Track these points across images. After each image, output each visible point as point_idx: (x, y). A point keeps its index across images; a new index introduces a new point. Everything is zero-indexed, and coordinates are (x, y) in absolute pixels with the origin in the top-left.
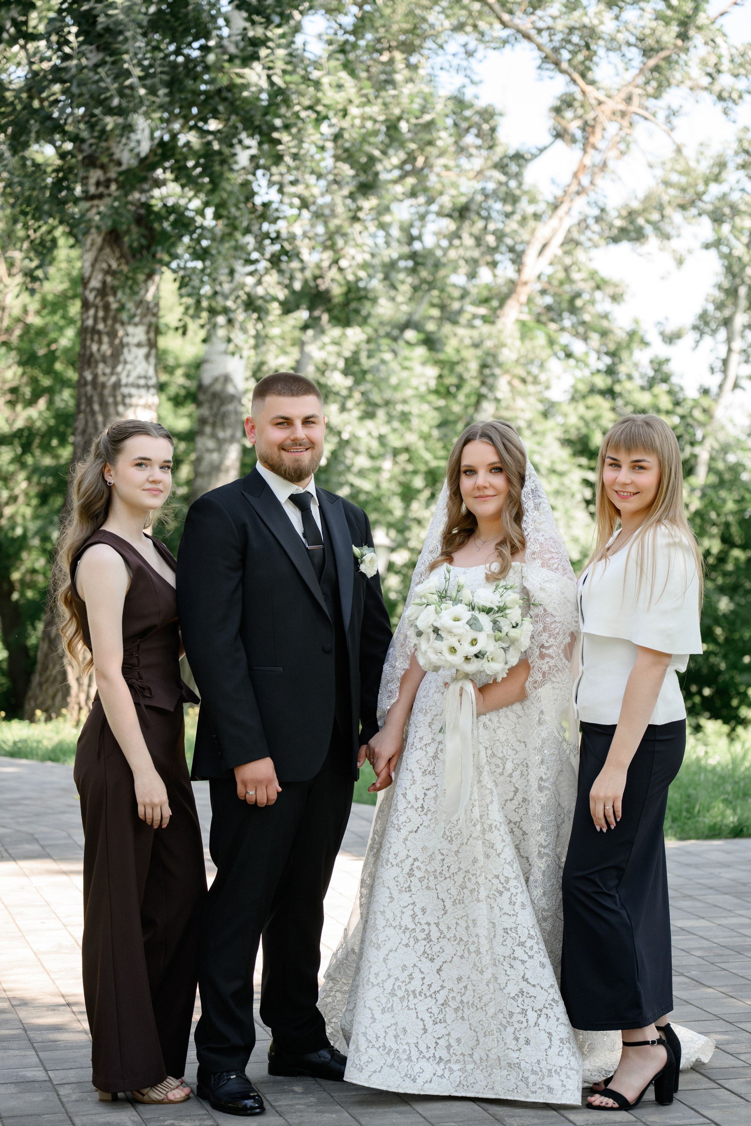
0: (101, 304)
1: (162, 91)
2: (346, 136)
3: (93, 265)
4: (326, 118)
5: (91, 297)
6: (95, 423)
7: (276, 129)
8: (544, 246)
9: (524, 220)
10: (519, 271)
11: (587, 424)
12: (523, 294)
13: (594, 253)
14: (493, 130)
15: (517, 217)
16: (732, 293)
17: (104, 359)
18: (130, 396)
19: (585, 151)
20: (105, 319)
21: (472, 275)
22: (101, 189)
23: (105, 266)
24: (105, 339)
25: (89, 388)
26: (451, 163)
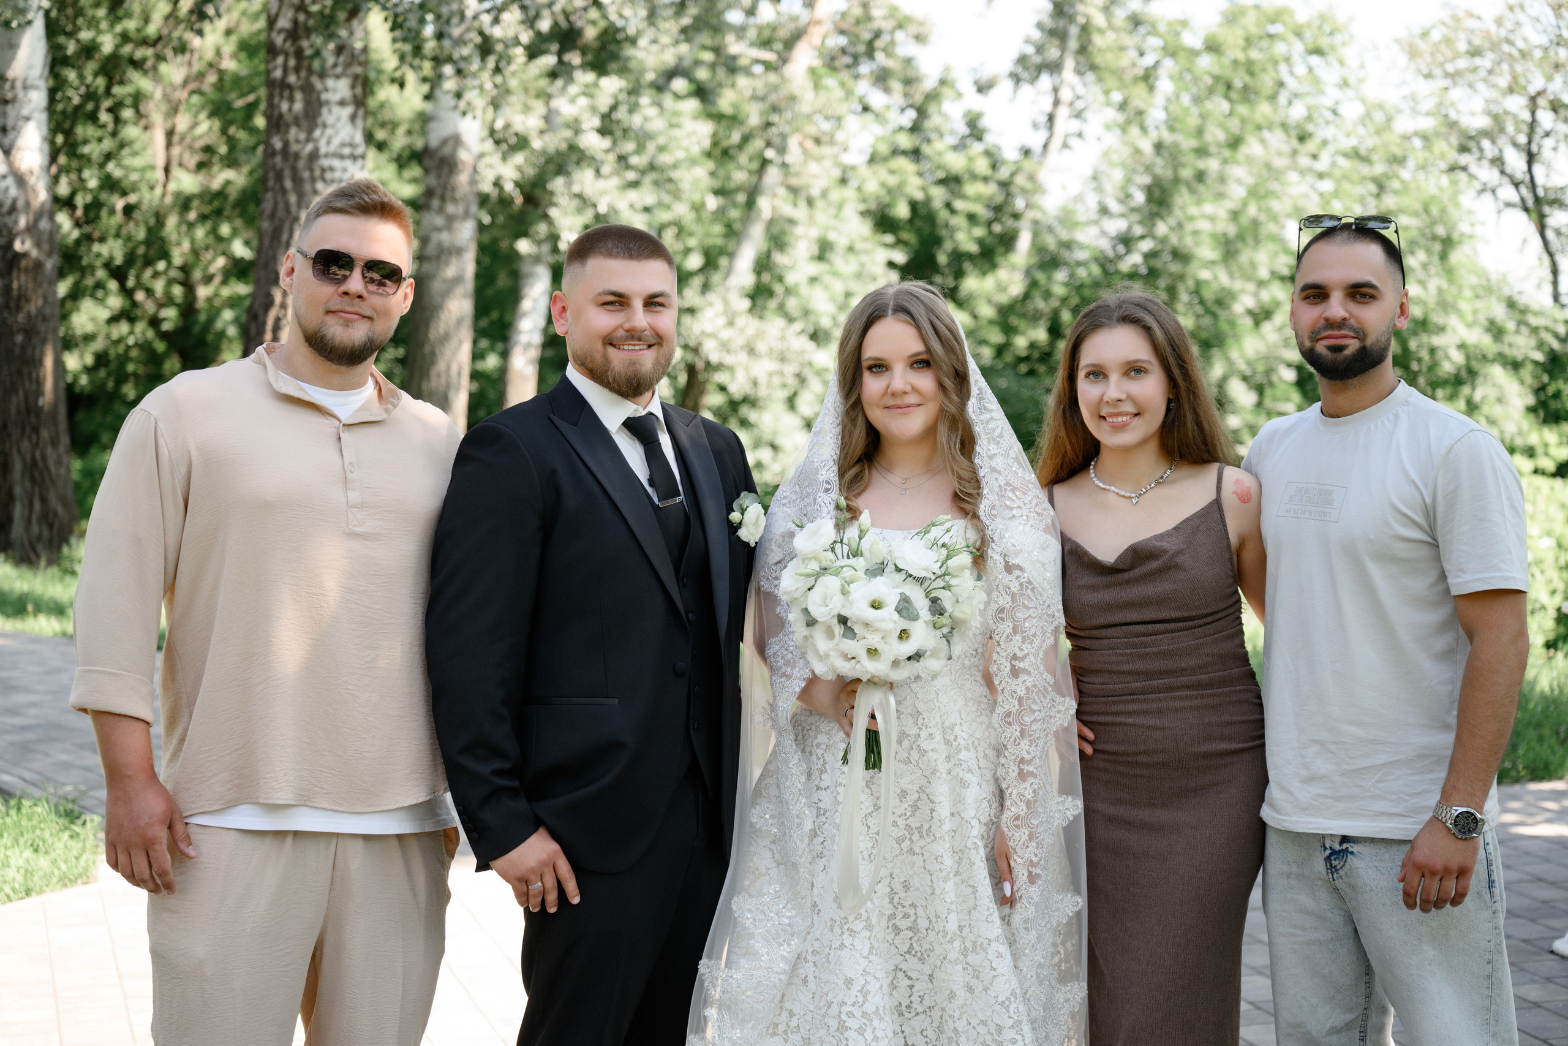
0: (292, 50)
5: (279, 40)
6: (287, 205)
10: (812, 9)
12: (814, 36)
16: (1058, 35)
17: (297, 122)
18: (332, 169)
20: (297, 70)
21: (751, 12)
24: (298, 96)
25: (278, 159)
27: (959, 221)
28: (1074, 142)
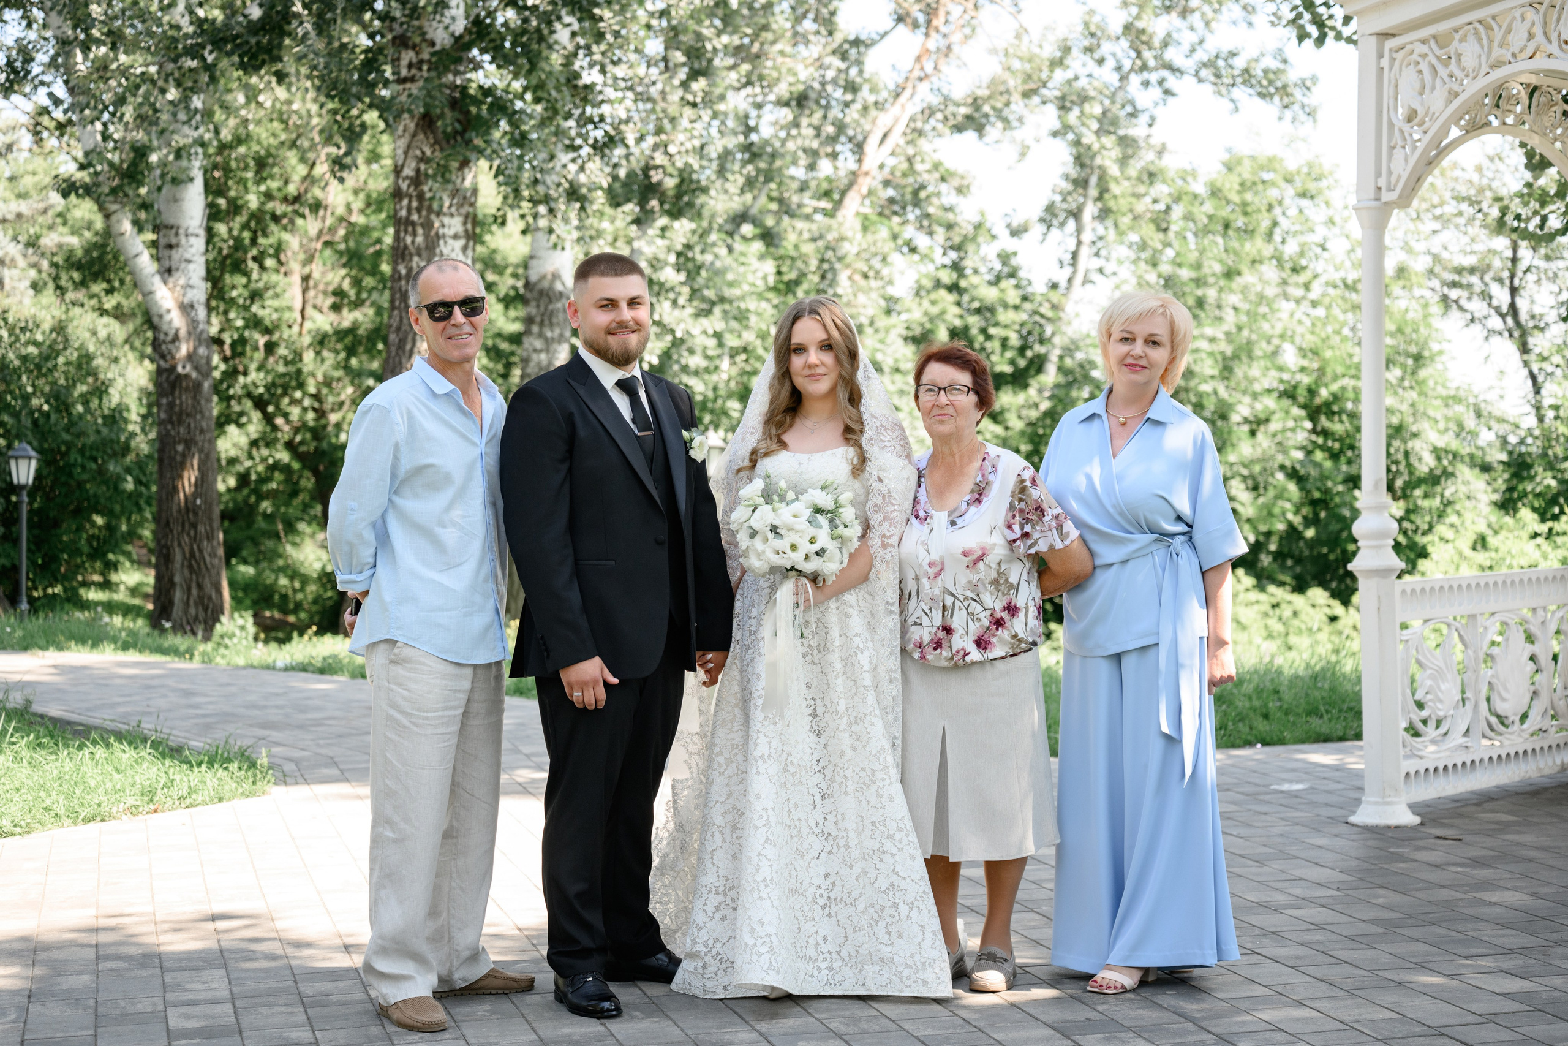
0: (415, 194)
2: (673, 12)
3: (406, 153)
5: (404, 186)
7: (597, 5)
8: (885, 136)
9: (865, 108)
10: (860, 161)
11: (932, 320)
12: (864, 185)
13: (938, 143)
14: (833, 13)
15: (858, 106)
16: (1081, 183)
17: (419, 252)
19: (927, 35)
20: (419, 210)
21: (812, 167)
22: (414, 71)
23: (418, 153)
24: (420, 231)
26: (788, 49)
27: (994, 345)
28: (1095, 277)
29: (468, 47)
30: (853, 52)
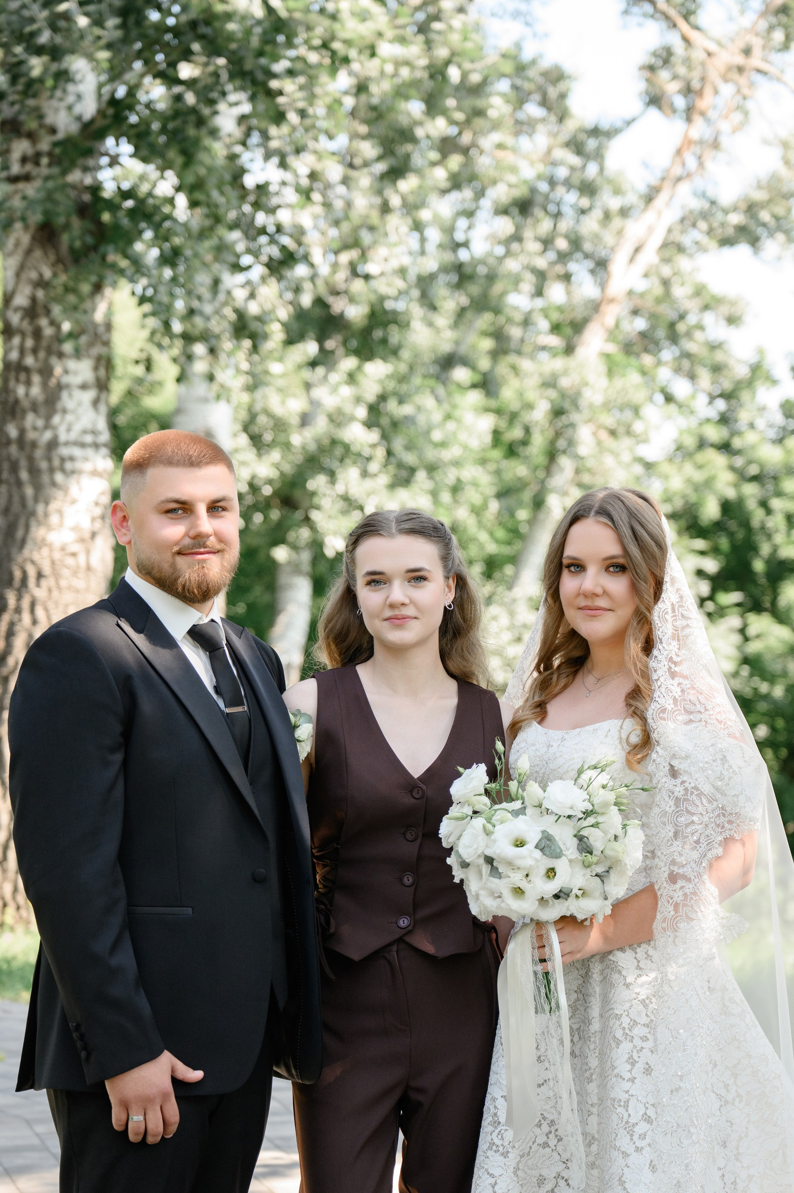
0: (29, 330)
1: (112, 22)
2: (374, 89)
3: (18, 275)
4: (346, 60)
5: (15, 319)
6: (23, 499)
7: (275, 76)
8: (637, 250)
9: (606, 218)
10: (603, 286)
13: (701, 260)
14: (564, 95)
15: (597, 214)
17: (34, 408)
18: (72, 459)
19: (688, 121)
20: (35, 351)
22: (29, 167)
23: (34, 275)
24: (36, 379)
25: (13, 449)
26: (509, 140)
29: (101, 135)
30: (592, 144)
